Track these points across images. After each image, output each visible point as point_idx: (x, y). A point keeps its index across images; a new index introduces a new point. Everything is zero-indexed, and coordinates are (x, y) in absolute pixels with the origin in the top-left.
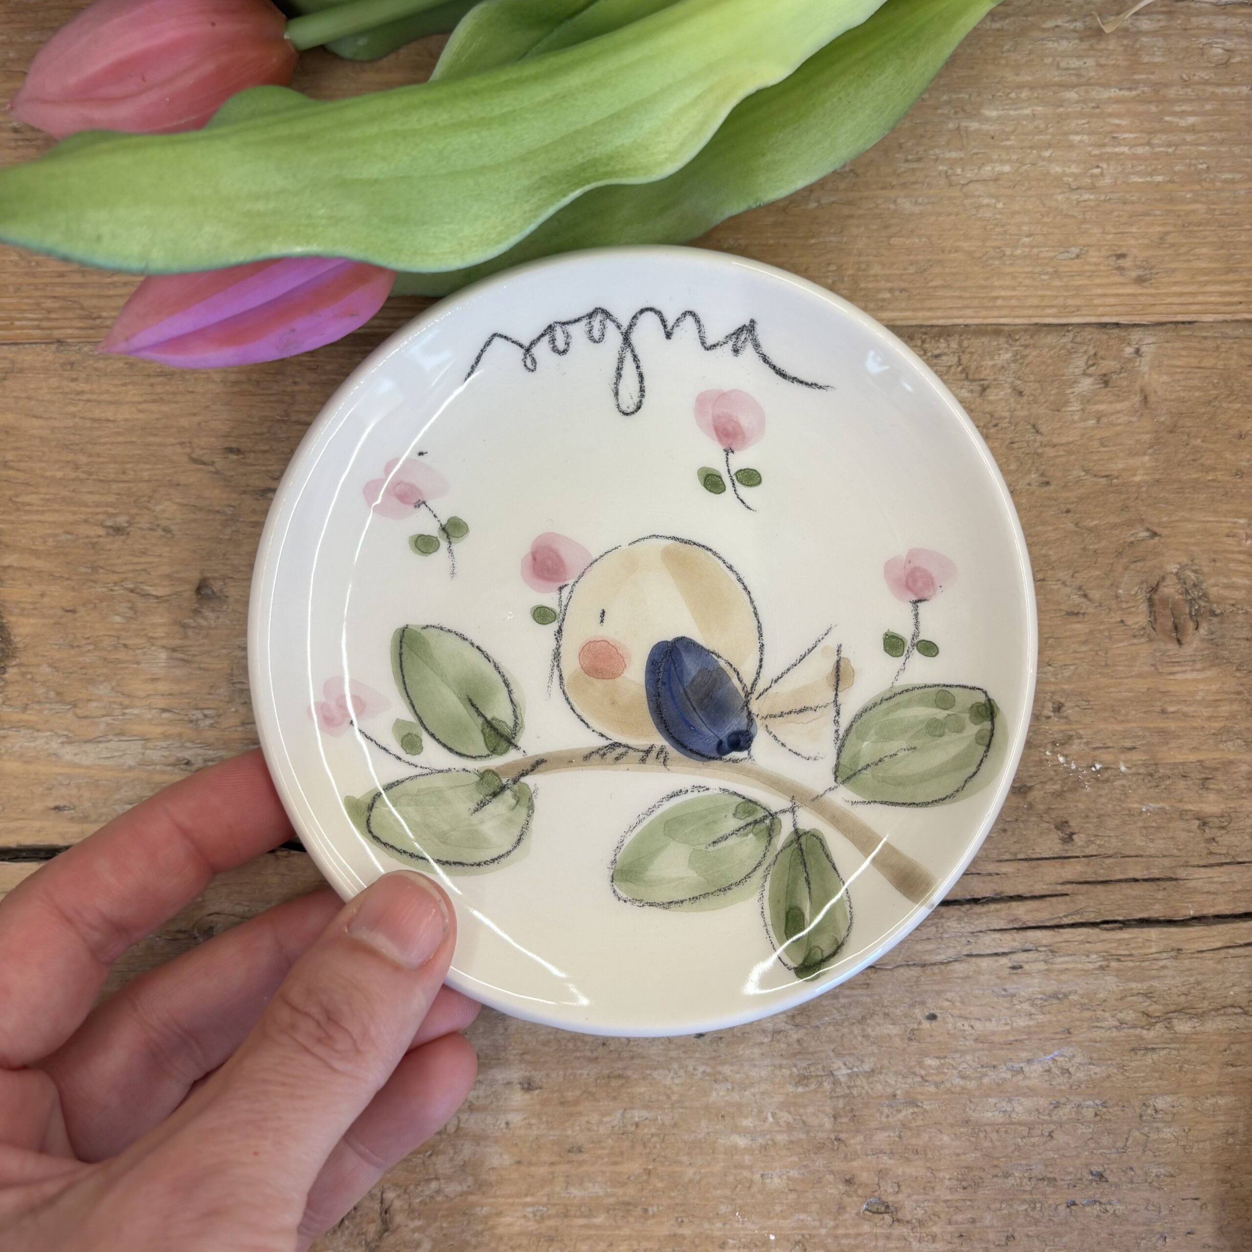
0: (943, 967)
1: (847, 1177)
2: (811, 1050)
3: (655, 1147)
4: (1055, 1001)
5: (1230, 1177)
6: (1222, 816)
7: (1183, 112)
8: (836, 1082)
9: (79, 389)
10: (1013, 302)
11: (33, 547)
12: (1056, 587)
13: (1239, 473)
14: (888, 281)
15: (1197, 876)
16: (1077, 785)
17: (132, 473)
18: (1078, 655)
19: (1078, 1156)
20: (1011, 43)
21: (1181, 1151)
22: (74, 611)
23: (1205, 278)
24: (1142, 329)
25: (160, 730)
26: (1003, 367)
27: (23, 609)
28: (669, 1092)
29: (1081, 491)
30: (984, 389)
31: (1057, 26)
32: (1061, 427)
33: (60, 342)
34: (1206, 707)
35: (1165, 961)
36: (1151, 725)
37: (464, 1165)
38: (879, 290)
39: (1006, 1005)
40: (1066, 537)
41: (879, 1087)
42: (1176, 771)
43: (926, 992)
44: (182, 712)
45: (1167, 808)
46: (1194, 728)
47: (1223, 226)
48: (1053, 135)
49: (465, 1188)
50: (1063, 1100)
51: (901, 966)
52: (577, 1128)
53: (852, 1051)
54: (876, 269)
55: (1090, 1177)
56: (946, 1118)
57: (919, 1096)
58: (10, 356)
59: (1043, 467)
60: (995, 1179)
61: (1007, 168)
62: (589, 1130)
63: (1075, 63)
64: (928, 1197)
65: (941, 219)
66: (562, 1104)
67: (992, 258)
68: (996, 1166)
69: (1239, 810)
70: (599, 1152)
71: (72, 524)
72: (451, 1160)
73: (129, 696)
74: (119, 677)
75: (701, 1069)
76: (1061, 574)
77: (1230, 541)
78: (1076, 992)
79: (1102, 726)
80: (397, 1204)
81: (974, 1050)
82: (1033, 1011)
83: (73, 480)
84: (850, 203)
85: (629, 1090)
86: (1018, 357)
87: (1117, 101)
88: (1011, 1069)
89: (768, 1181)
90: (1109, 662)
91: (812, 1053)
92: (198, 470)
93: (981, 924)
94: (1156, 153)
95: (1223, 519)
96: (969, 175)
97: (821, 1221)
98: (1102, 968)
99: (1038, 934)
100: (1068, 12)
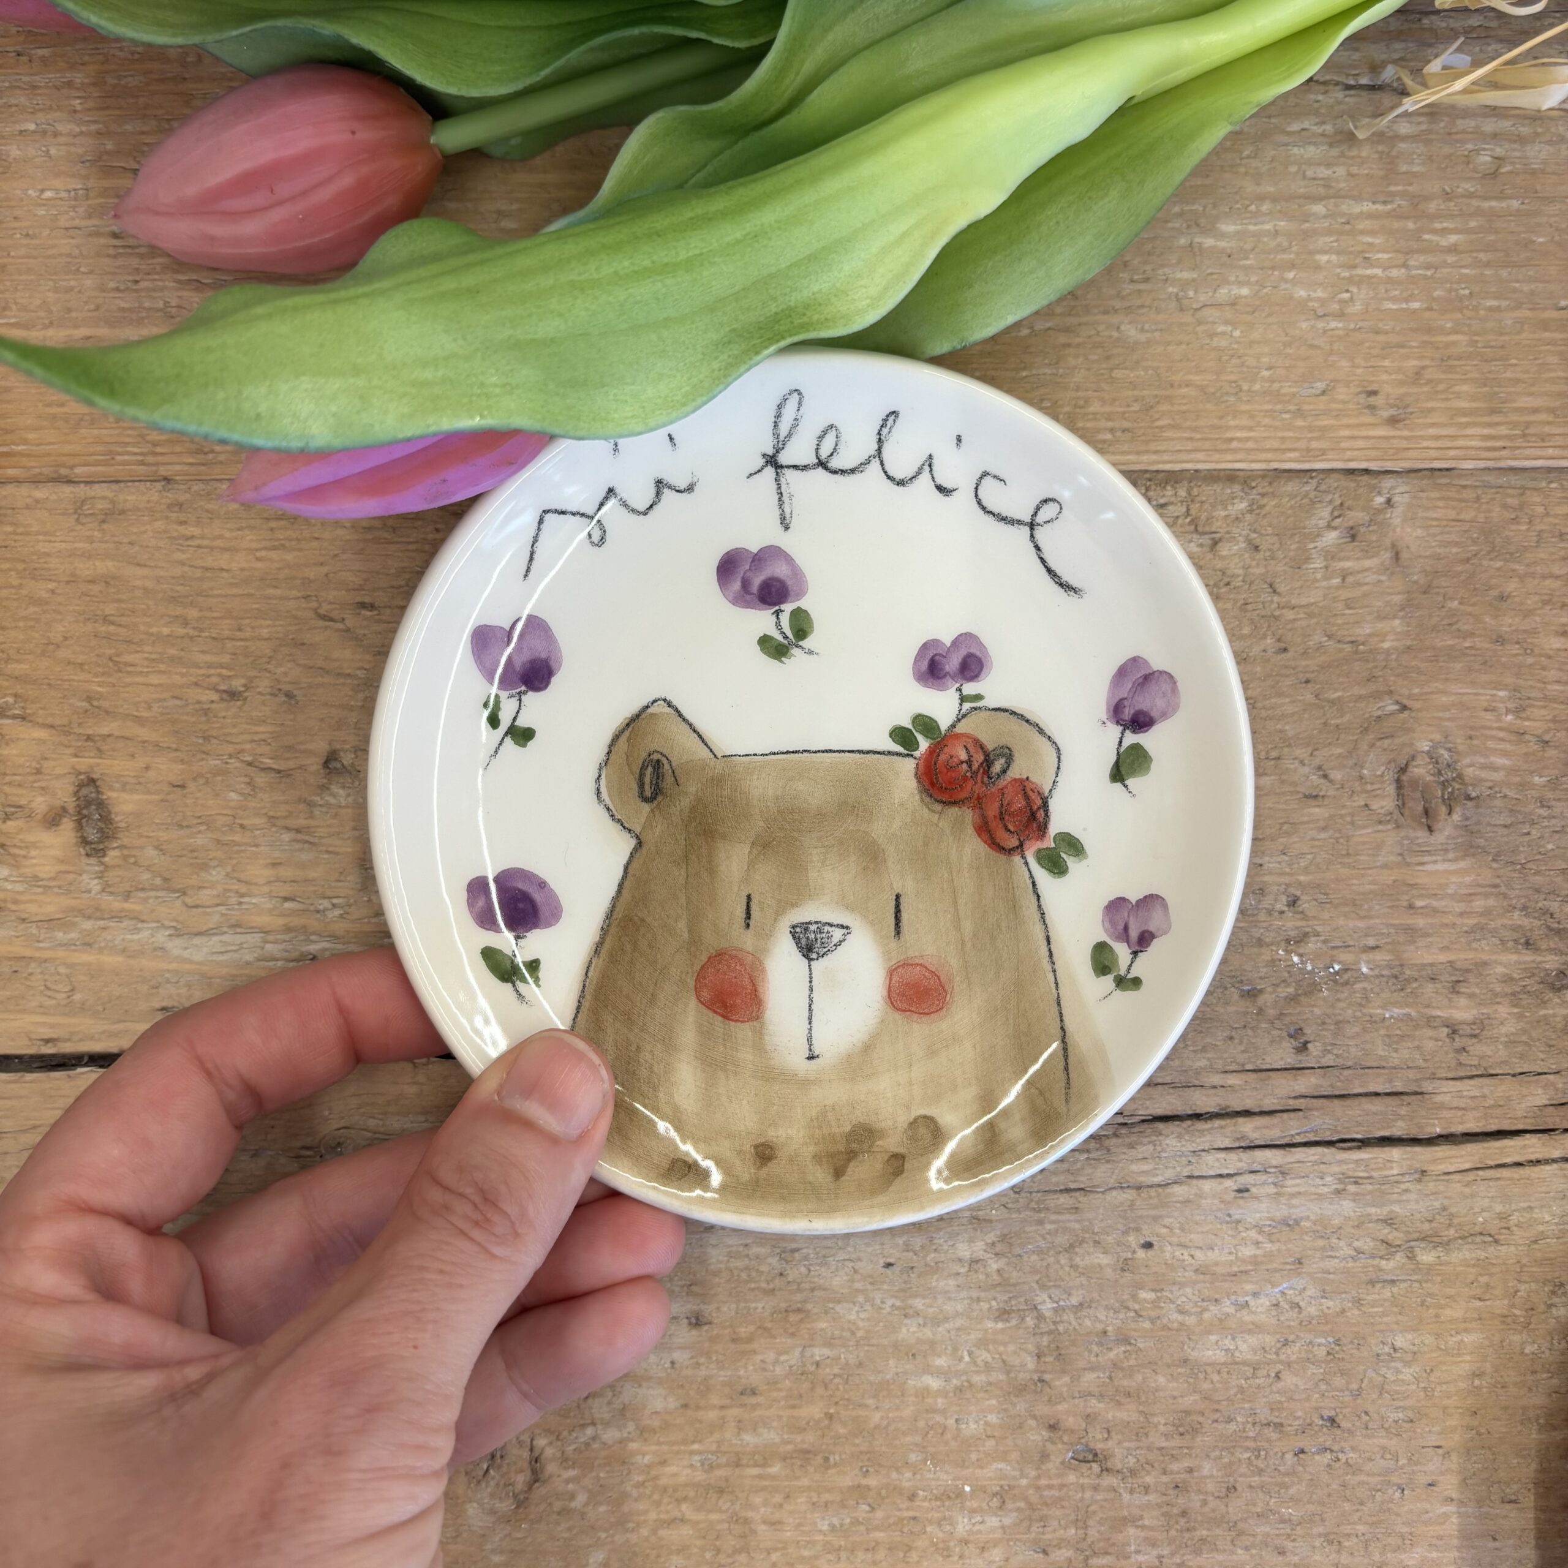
0: (1160, 1190)
1: (1051, 1423)
2: (1012, 1281)
3: (838, 1389)
4: (1284, 1228)
5: (1476, 1423)
6: (1474, 1023)
7: (1444, 230)
8: (1040, 1317)
9: (189, 534)
10: (1250, 445)
11: (136, 713)
12: (1292, 766)
13: (1500, 640)
14: (1109, 419)
15: (1445, 1090)
16: (1313, 988)
17: (249, 629)
18: (1317, 843)
19: (1308, 1399)
20: (1251, 148)
21: (1422, 1394)
22: (183, 787)
23: (1464, 420)
24: (1394, 476)
25: (281, 921)
26: (1237, 518)
27: (124, 785)
28: (853, 1328)
29: (1323, 658)
30: (1215, 543)
31: (1303, 130)
32: (1301, 587)
33: (167, 479)
34: (1458, 902)
35: (1408, 1184)
36: (1397, 922)
37: (624, 1409)
38: (1098, 431)
39: (1230, 1232)
40: (1304, 710)
41: (1088, 1323)
42: (1424, 973)
43: (1141, 1217)
44: (308, 902)
45: (1413, 1014)
46: (1447, 925)
47: (1486, 361)
48: (1298, 254)
49: (625, 1435)
50: (1291, 1338)
51: (1114, 1188)
52: (751, 1368)
53: (1058, 1283)
54: (1095, 407)
55: (1321, 1422)
56: (1162, 1357)
57: (1133, 1333)
58: (110, 495)
59: (1280, 631)
60: (1215, 1425)
61: (1245, 291)
62: (765, 1370)
63: (1323, 172)
64: (1141, 1444)
65: (1170, 348)
66: (734, 1340)
67: (1227, 394)
68: (1217, 1410)
69: (1493, 1016)
70: (775, 1394)
71: (182, 687)
72: (609, 1403)
73: (246, 883)
74: (235, 862)
75: (890, 1302)
76: (1299, 752)
77: (1488, 716)
78: (1308, 1218)
79: (1341, 922)
80: (549, 1452)
81: (1195, 1283)
82: (1261, 1239)
83: (182, 637)
84: (1067, 330)
85: (809, 1326)
86: (1255, 507)
87: (1370, 216)
88: (1236, 1304)
89: (964, 1426)
90: (1350, 851)
91: (1014, 1285)
92: (326, 628)
93: (1205, 1142)
94: (1413, 277)
95: (1481, 691)
96: (1203, 298)
97: (1021, 1470)
98: (1338, 1192)
99: (1268, 1153)
100: (1317, 113)
